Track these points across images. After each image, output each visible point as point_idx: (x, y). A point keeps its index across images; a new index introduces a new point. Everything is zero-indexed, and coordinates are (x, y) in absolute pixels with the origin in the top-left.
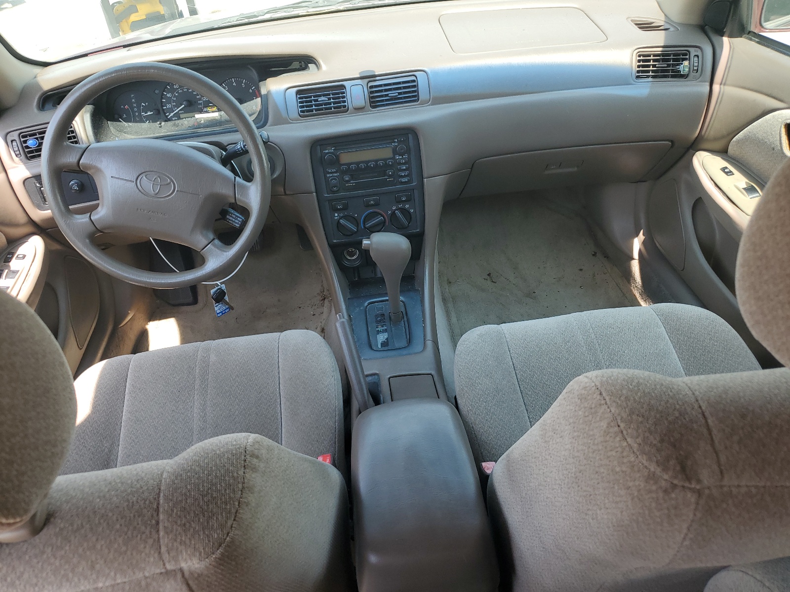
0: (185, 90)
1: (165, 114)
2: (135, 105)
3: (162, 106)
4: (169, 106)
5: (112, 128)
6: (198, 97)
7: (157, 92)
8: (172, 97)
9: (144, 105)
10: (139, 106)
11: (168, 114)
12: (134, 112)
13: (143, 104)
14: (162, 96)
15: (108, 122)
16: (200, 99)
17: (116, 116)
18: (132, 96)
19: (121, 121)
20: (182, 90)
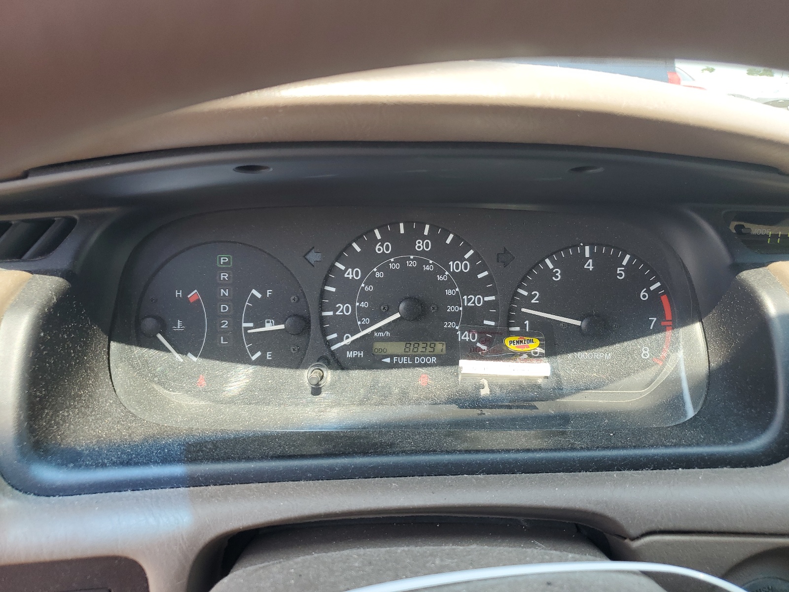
0: (412, 264)
1: (325, 333)
2: (225, 292)
3: (322, 307)
4: (344, 309)
5: (119, 371)
6: (449, 292)
7: (313, 257)
8: (360, 281)
9: (259, 296)
10: (237, 301)
11: (335, 336)
12: (215, 317)
13: (254, 292)
14: (329, 274)
15: (114, 345)
16: (455, 300)
17: (149, 324)
18: (224, 259)
19: (160, 347)
20: (402, 262)
